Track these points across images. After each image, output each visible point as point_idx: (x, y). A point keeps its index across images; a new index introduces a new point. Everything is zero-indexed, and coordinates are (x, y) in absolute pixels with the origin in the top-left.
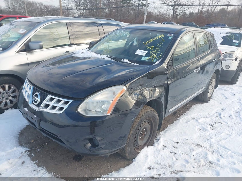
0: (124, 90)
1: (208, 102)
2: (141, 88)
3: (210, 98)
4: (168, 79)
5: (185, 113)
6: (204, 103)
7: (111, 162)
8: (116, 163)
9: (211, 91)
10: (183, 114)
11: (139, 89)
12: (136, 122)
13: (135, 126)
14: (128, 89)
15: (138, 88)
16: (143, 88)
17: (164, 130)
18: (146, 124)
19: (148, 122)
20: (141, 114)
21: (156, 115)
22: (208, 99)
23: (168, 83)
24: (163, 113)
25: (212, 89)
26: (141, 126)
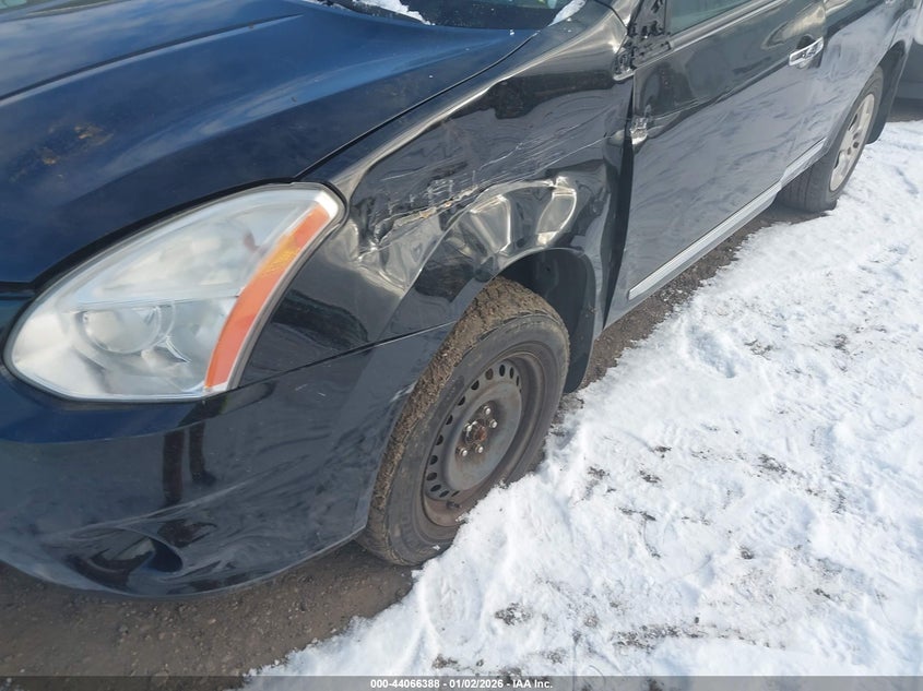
0: (322, 215)
1: (829, 212)
2: (457, 189)
3: (840, 190)
4: (631, 113)
5: (714, 274)
6: (804, 220)
7: (307, 580)
8: (337, 585)
9: (849, 157)
10: (704, 282)
11: (437, 200)
12: (425, 392)
13: (421, 416)
14: (354, 208)
15: (430, 190)
16: (468, 186)
17: (599, 373)
18: (494, 384)
19: (507, 372)
20: (458, 345)
21: (555, 329)
22: (829, 200)
23: (628, 140)
24: (593, 314)
25: (856, 145)
26: (467, 401)
